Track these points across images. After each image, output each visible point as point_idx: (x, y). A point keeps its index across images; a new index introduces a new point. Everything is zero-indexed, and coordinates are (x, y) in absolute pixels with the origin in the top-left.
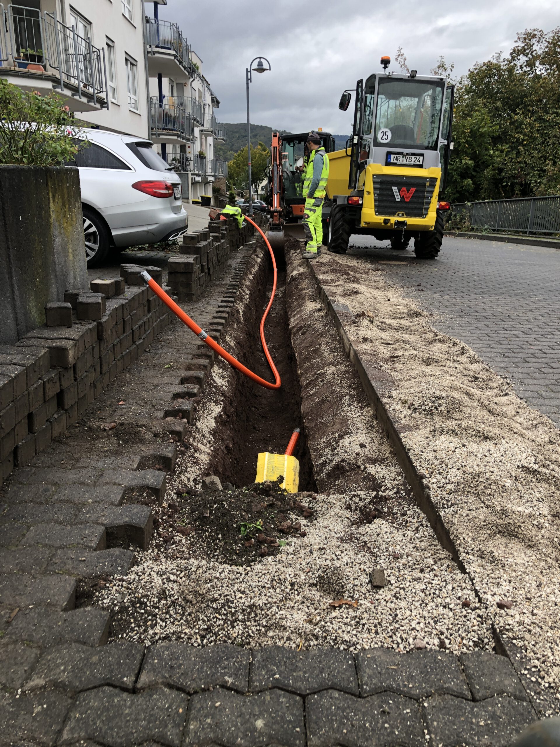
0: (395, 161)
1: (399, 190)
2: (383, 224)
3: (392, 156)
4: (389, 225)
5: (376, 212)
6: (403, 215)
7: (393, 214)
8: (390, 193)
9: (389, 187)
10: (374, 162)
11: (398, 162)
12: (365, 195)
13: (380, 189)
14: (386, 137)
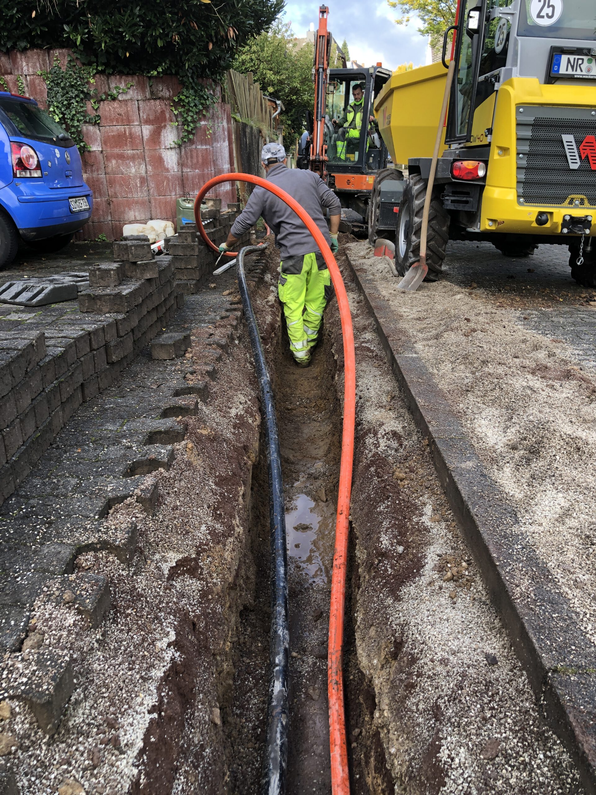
0: (570, 72)
1: (578, 142)
2: (535, 225)
3: (564, 58)
4: (548, 225)
5: (519, 196)
6: (582, 202)
7: (559, 200)
8: (556, 149)
9: (552, 134)
10: (522, 74)
11: (578, 73)
12: (495, 155)
13: (532, 140)
14: (549, 11)
